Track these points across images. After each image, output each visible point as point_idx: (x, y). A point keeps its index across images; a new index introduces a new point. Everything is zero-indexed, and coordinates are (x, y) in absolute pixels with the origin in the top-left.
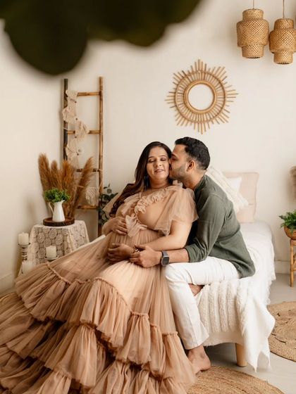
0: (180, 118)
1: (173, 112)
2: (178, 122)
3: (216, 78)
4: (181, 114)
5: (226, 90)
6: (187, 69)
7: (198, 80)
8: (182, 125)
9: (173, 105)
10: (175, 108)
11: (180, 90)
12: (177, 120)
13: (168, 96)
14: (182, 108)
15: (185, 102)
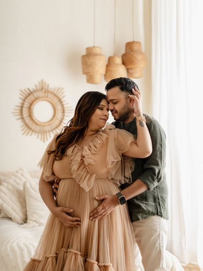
0: (26, 129)
1: (20, 123)
2: (23, 132)
3: (57, 96)
4: (27, 125)
5: (65, 106)
6: (32, 87)
7: (42, 97)
8: (27, 134)
9: (19, 117)
10: (21, 120)
11: (26, 105)
12: (23, 130)
13: (15, 109)
14: (27, 120)
15: (30, 116)
